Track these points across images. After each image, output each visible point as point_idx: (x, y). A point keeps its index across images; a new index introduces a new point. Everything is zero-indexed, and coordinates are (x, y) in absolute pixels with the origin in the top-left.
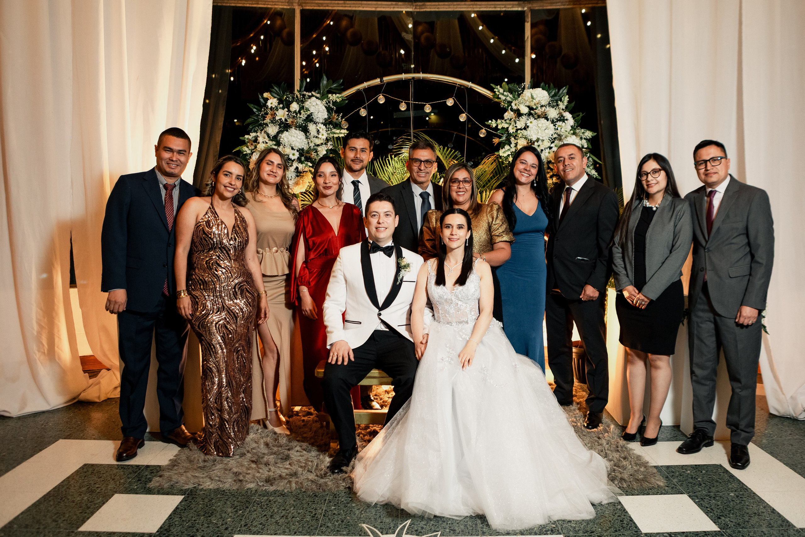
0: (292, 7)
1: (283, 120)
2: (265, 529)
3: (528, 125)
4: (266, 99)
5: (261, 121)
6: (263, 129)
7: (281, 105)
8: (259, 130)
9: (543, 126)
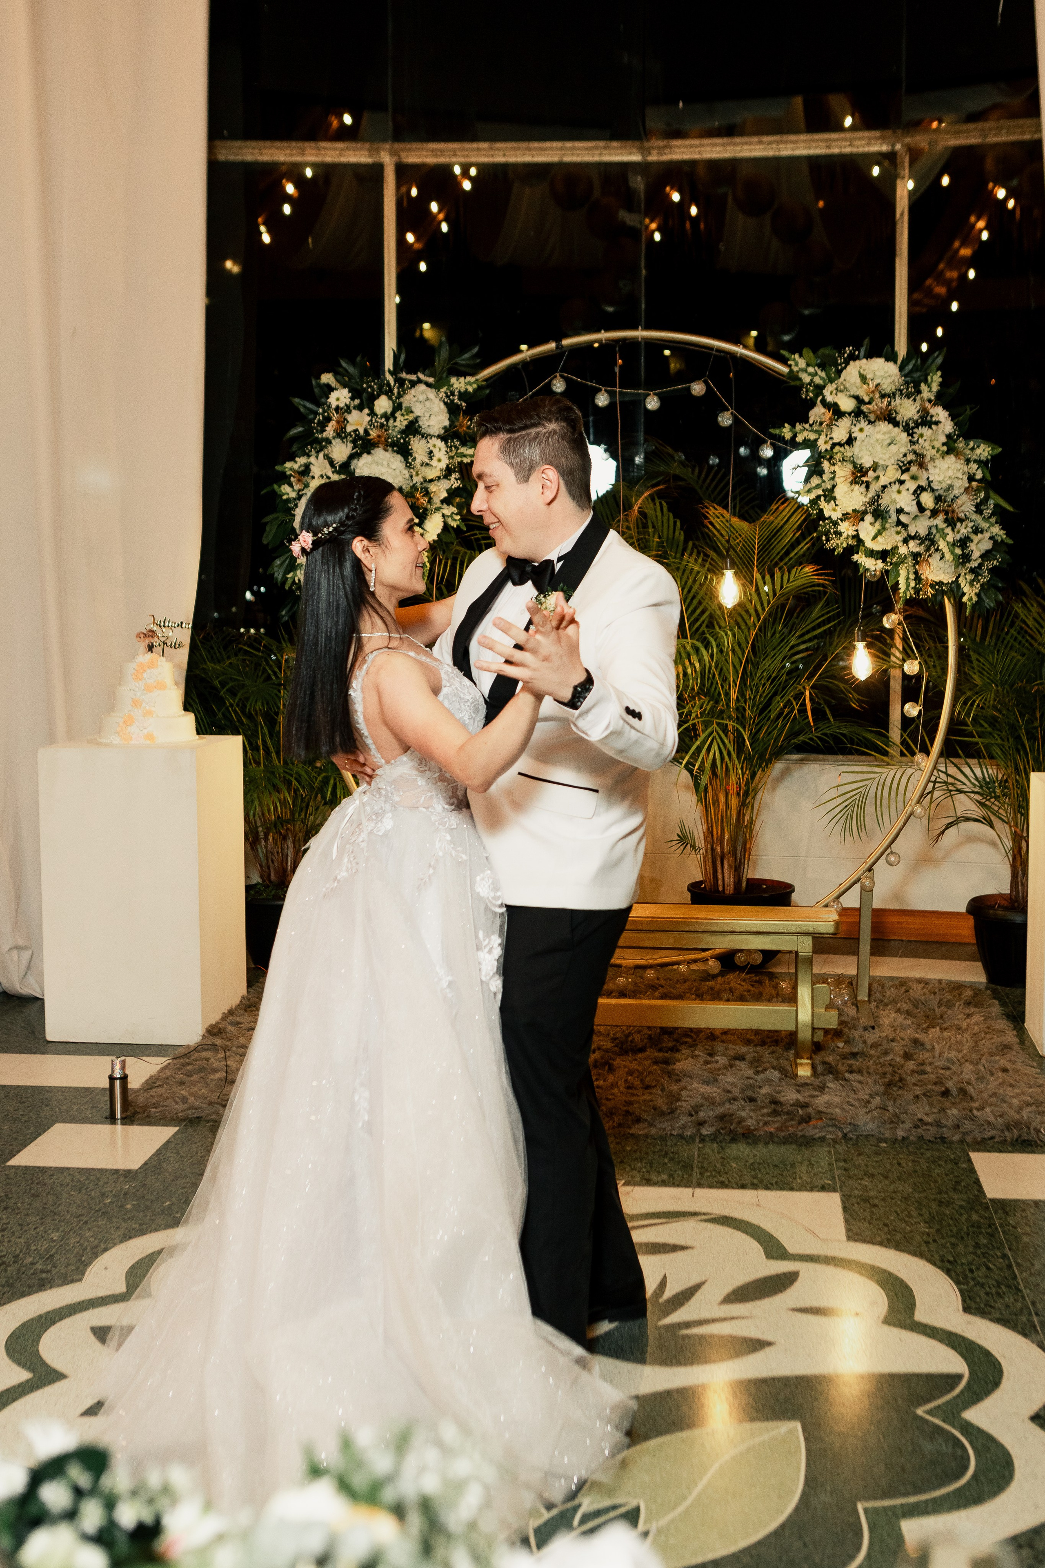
0: (378, 159)
1: (362, 431)
3: (853, 435)
4: (326, 389)
5: (317, 432)
6: (321, 450)
7: (357, 402)
8: (313, 452)
9: (887, 436)
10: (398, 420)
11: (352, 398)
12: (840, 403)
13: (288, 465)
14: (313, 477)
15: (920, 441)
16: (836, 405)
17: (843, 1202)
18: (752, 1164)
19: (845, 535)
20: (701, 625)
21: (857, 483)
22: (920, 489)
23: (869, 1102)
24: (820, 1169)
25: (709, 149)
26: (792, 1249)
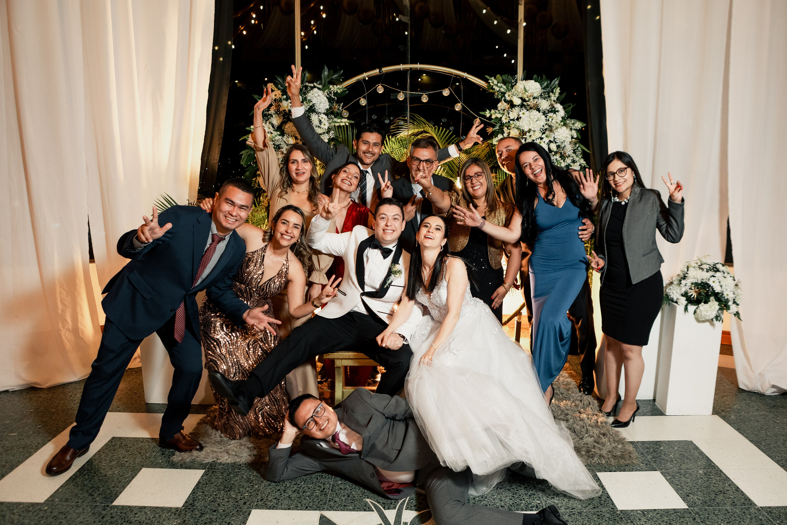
1: (287, 111)
2: (280, 503)
3: (520, 116)
9: (535, 117)
12: (513, 101)
15: (550, 120)
22: (550, 141)
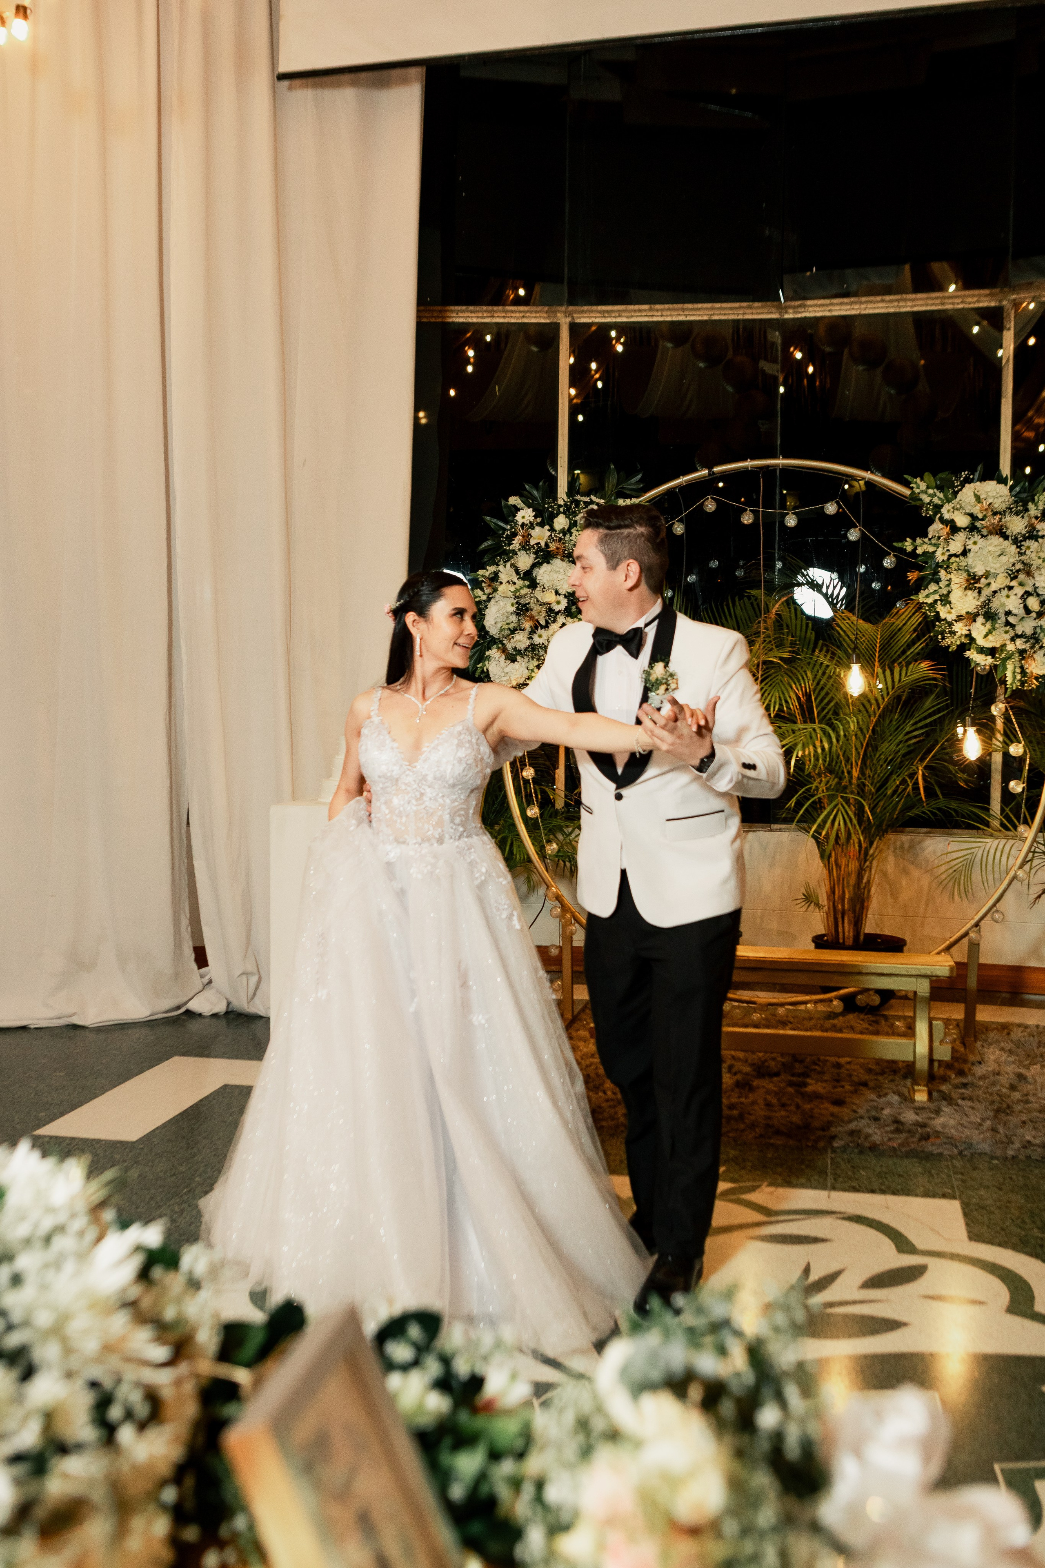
0: (555, 320)
1: (543, 544)
3: (968, 548)
4: (513, 509)
5: (505, 546)
6: (509, 560)
7: (539, 520)
8: (502, 562)
9: (997, 549)
10: (574, 534)
11: (536, 517)
12: (956, 520)
13: (481, 572)
14: (501, 583)
15: (1027, 552)
16: (952, 521)
17: (963, 1208)
18: (879, 1173)
19: (958, 634)
20: (828, 713)
21: (971, 589)
22: (1028, 594)
23: (981, 1125)
24: (940, 1180)
25: (838, 307)
26: (920, 1245)
